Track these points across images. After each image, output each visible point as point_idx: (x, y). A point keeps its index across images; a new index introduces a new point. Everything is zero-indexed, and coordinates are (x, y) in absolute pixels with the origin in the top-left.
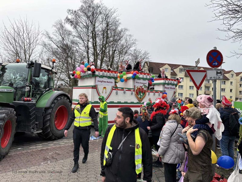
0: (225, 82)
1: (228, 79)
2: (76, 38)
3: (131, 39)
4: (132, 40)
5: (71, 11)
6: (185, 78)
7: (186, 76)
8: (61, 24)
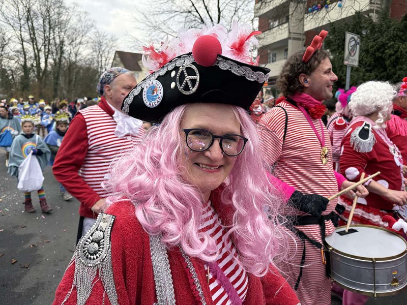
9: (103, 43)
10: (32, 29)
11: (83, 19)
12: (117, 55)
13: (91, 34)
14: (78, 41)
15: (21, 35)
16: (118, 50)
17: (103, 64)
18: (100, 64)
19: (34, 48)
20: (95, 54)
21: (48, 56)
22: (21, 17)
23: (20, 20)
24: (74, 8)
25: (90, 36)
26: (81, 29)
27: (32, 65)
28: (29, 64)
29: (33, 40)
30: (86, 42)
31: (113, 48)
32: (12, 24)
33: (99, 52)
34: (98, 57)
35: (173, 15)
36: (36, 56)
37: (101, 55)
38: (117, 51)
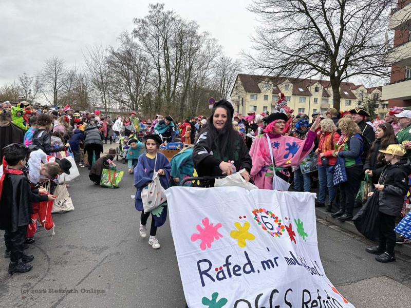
0: (350, 101)
1: (355, 98)
2: (144, 53)
3: (216, 45)
4: (217, 47)
5: (138, 21)
6: (292, 98)
7: (294, 94)
8: (127, 37)
9: (228, 67)
10: (167, 57)
11: (211, 45)
12: (239, 79)
13: (217, 59)
14: (205, 66)
15: (159, 62)
16: (240, 73)
17: (225, 87)
18: (223, 86)
19: (167, 72)
20: (219, 77)
21: (177, 79)
22: (160, 46)
23: (159, 49)
24: (204, 36)
25: (216, 60)
26: (208, 55)
27: (164, 87)
28: (161, 87)
29: (167, 66)
30: (212, 66)
31: (235, 72)
32: (153, 53)
33: (223, 76)
34: (222, 80)
35: (289, 32)
36: (167, 80)
37: (224, 79)
38: (239, 75)
